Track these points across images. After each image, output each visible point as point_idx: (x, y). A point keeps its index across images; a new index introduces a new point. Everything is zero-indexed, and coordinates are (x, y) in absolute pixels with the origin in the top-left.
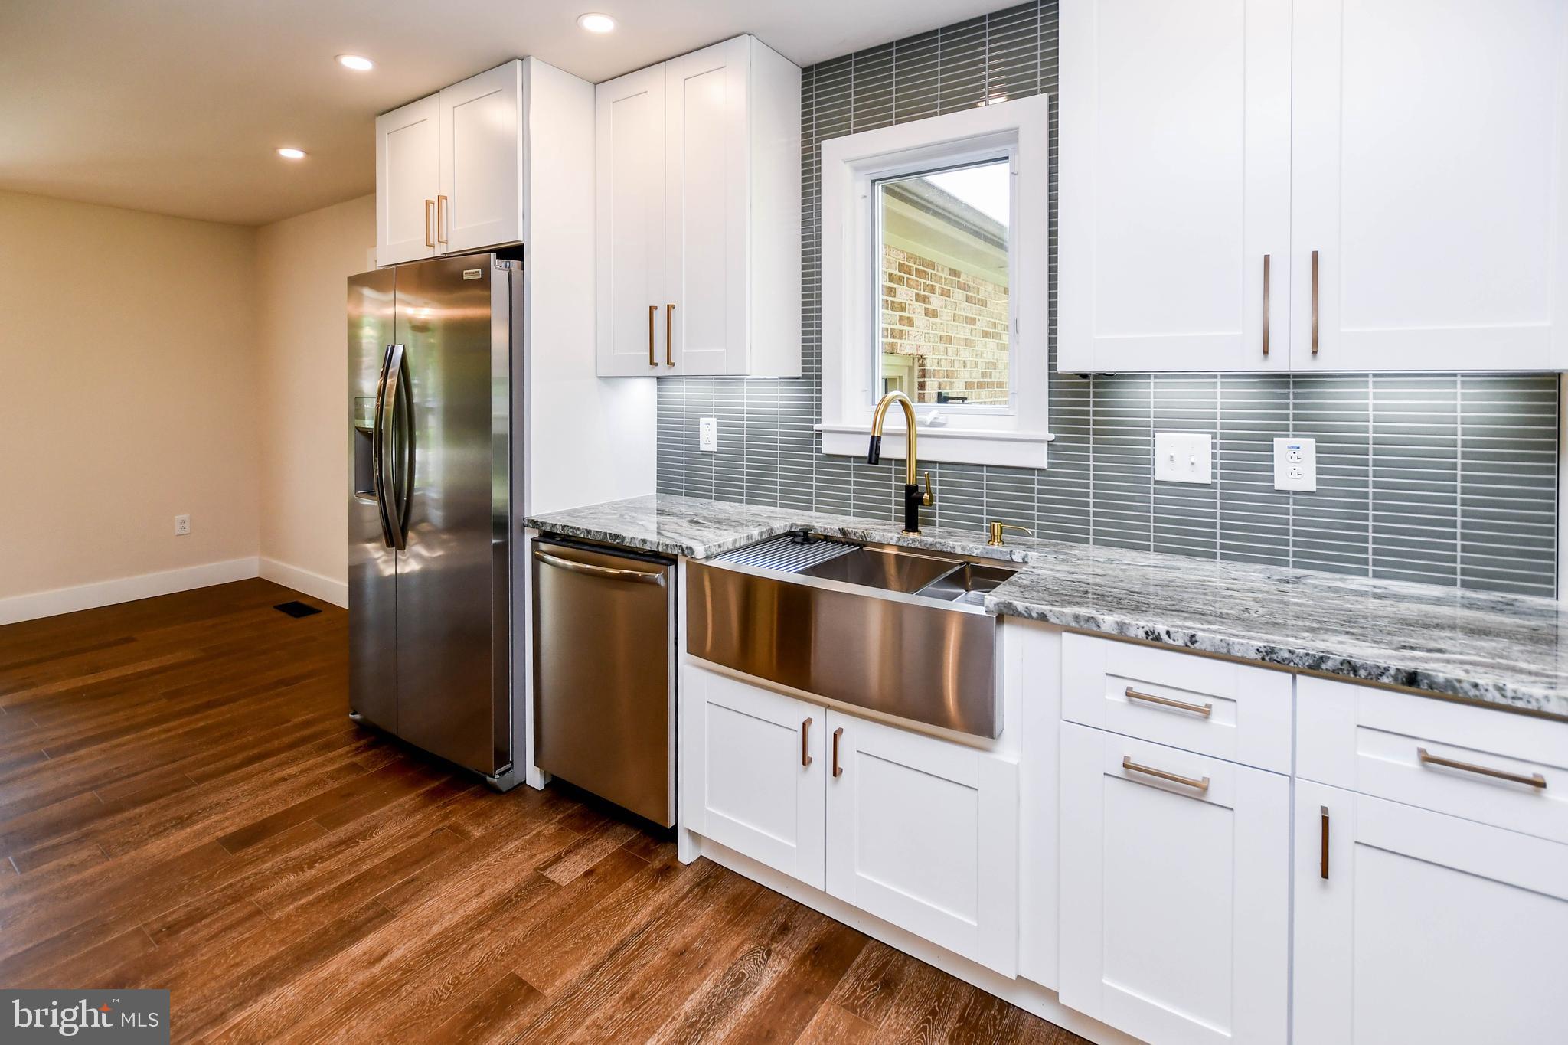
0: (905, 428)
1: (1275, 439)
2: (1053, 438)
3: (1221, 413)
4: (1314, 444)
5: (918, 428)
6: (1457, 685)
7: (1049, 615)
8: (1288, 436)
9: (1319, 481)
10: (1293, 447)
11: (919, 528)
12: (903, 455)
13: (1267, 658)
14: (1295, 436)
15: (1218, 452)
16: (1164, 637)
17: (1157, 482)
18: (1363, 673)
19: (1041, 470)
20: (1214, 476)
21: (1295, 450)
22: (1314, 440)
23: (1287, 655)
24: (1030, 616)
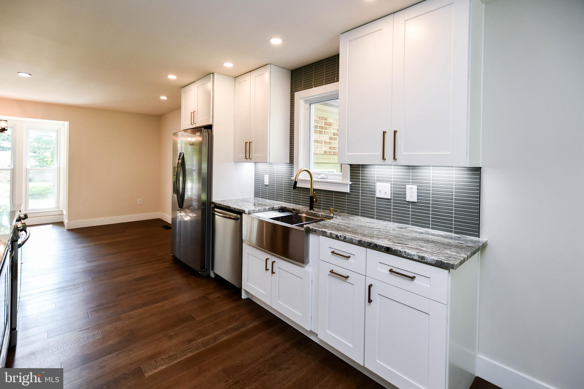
0: (310, 179)
1: (407, 185)
2: (351, 183)
3: (393, 177)
4: (417, 187)
5: (314, 179)
6: (397, 251)
7: (317, 231)
8: (410, 185)
9: (418, 199)
10: (411, 188)
11: (314, 209)
12: (310, 187)
13: (360, 243)
14: (412, 185)
15: (392, 189)
16: (339, 237)
17: (377, 198)
18: (378, 248)
19: (348, 193)
20: (391, 197)
21: (411, 189)
22: (416, 186)
23: (363, 242)
24: (313, 231)
